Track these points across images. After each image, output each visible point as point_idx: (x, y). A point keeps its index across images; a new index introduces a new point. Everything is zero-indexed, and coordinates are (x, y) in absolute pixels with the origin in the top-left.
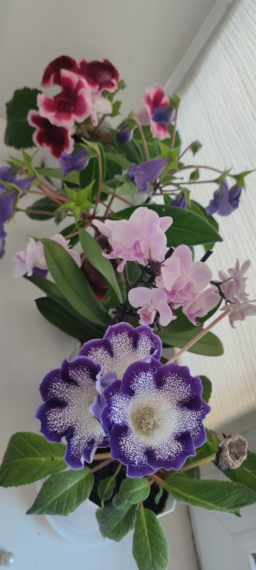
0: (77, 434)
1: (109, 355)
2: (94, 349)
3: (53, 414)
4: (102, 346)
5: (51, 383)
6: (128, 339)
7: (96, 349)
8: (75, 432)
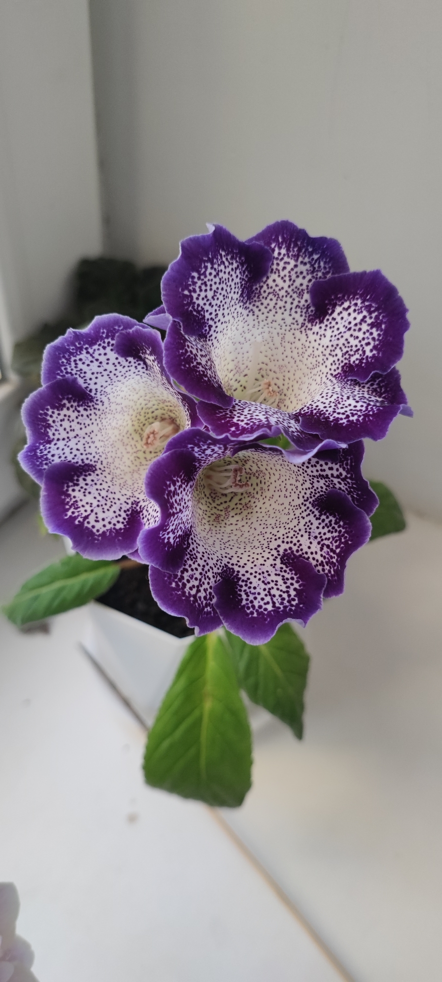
0: (298, 544)
1: (90, 475)
2: (72, 510)
3: (255, 598)
4: (66, 488)
5: (186, 597)
6: (65, 411)
7: (72, 504)
8: (295, 548)
